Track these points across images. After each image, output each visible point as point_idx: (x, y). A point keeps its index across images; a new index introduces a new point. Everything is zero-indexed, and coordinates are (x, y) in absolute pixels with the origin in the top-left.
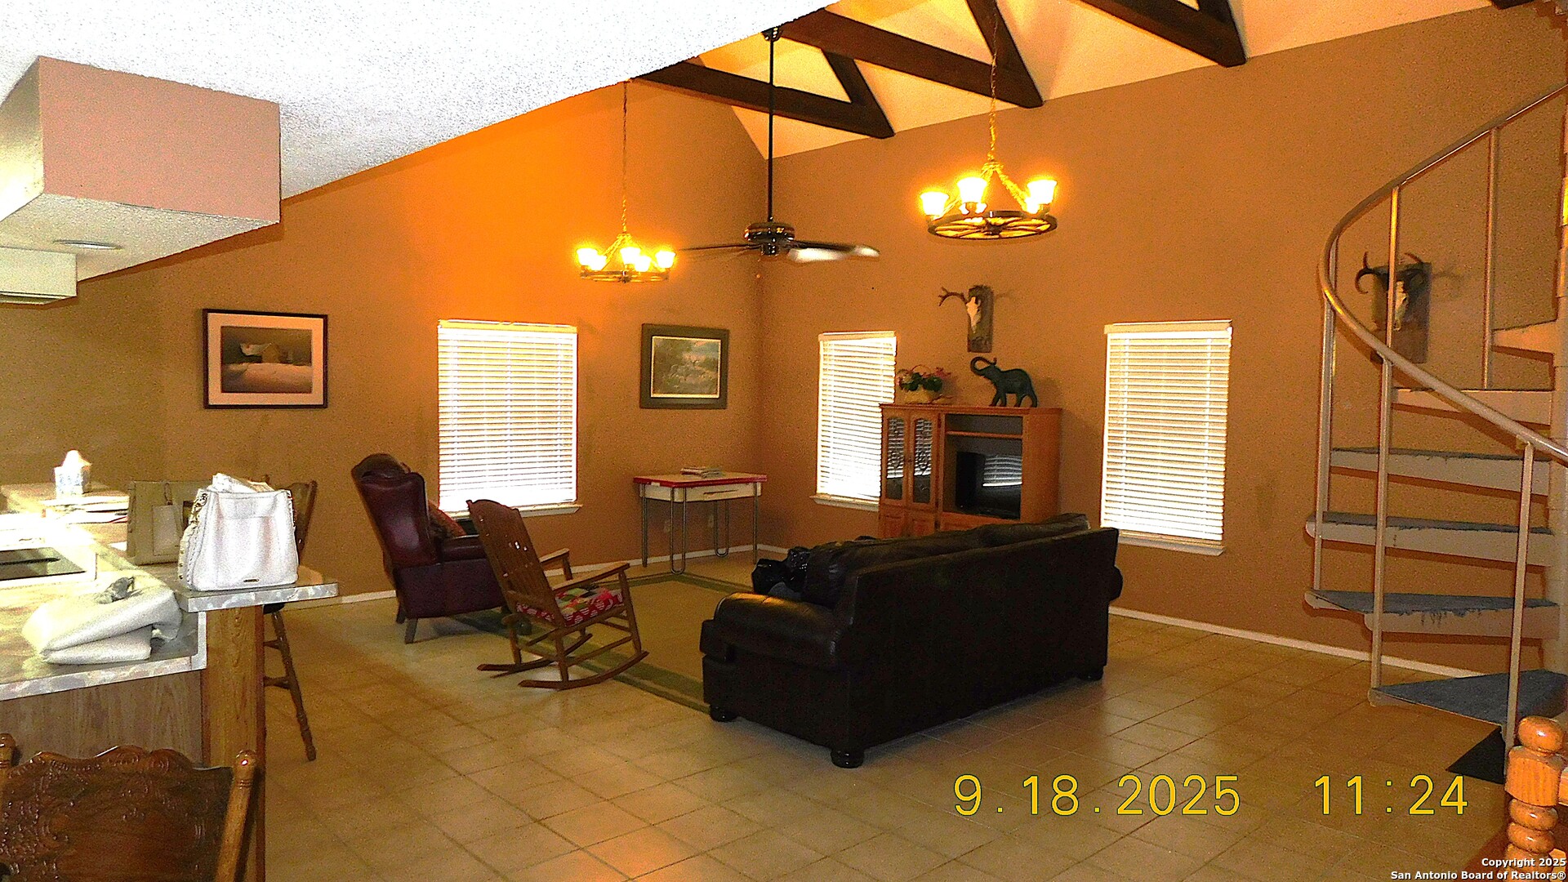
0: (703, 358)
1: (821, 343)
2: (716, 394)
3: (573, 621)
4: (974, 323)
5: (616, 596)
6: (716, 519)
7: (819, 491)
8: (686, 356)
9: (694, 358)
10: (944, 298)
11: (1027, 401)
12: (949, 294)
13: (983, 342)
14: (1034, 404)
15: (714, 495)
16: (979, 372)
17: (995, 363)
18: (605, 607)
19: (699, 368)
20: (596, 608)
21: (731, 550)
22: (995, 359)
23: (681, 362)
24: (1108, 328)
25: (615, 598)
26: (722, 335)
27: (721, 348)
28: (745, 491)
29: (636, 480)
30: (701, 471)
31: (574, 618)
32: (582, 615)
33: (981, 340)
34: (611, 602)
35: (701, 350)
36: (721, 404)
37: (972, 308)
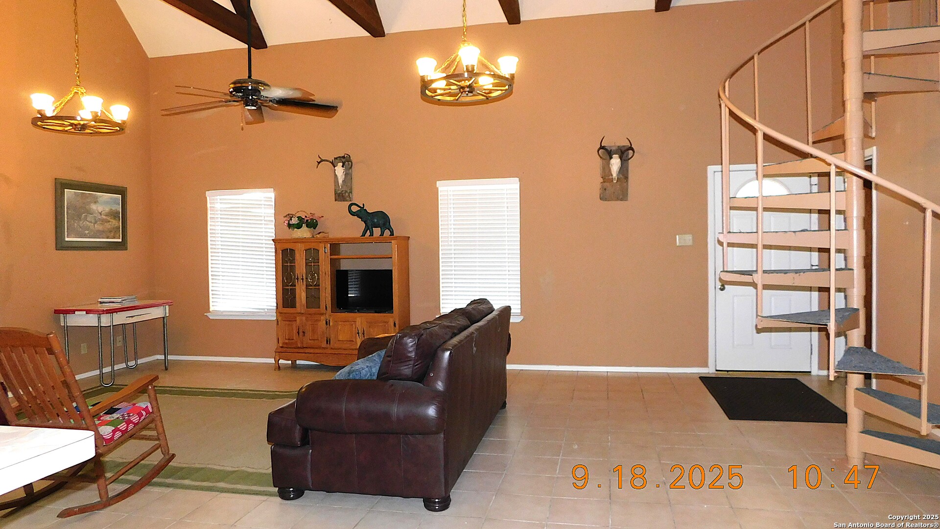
0: (107, 209)
1: (208, 198)
2: (120, 238)
3: (112, 439)
4: (340, 181)
5: (147, 407)
6: (124, 339)
7: (211, 309)
8: (94, 207)
9: (100, 209)
10: (319, 163)
11: (387, 233)
12: (322, 161)
13: (347, 194)
14: (392, 234)
15: (134, 318)
16: (353, 214)
17: (364, 207)
18: (140, 419)
19: (105, 217)
20: (132, 422)
21: (140, 361)
22: (363, 205)
23: (89, 212)
24: (439, 184)
25: (146, 409)
26: (121, 191)
27: (122, 201)
28: (156, 313)
29: (58, 312)
30: (120, 300)
31: (113, 435)
32: (121, 431)
33: (345, 193)
34: (144, 413)
35: (105, 203)
36: (122, 246)
37: (340, 171)
